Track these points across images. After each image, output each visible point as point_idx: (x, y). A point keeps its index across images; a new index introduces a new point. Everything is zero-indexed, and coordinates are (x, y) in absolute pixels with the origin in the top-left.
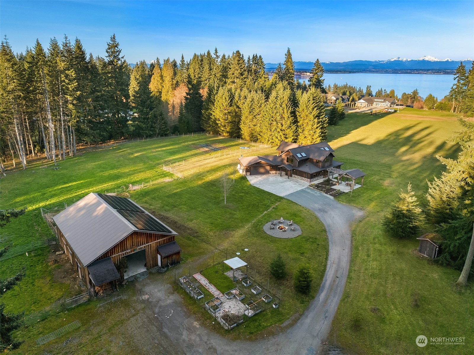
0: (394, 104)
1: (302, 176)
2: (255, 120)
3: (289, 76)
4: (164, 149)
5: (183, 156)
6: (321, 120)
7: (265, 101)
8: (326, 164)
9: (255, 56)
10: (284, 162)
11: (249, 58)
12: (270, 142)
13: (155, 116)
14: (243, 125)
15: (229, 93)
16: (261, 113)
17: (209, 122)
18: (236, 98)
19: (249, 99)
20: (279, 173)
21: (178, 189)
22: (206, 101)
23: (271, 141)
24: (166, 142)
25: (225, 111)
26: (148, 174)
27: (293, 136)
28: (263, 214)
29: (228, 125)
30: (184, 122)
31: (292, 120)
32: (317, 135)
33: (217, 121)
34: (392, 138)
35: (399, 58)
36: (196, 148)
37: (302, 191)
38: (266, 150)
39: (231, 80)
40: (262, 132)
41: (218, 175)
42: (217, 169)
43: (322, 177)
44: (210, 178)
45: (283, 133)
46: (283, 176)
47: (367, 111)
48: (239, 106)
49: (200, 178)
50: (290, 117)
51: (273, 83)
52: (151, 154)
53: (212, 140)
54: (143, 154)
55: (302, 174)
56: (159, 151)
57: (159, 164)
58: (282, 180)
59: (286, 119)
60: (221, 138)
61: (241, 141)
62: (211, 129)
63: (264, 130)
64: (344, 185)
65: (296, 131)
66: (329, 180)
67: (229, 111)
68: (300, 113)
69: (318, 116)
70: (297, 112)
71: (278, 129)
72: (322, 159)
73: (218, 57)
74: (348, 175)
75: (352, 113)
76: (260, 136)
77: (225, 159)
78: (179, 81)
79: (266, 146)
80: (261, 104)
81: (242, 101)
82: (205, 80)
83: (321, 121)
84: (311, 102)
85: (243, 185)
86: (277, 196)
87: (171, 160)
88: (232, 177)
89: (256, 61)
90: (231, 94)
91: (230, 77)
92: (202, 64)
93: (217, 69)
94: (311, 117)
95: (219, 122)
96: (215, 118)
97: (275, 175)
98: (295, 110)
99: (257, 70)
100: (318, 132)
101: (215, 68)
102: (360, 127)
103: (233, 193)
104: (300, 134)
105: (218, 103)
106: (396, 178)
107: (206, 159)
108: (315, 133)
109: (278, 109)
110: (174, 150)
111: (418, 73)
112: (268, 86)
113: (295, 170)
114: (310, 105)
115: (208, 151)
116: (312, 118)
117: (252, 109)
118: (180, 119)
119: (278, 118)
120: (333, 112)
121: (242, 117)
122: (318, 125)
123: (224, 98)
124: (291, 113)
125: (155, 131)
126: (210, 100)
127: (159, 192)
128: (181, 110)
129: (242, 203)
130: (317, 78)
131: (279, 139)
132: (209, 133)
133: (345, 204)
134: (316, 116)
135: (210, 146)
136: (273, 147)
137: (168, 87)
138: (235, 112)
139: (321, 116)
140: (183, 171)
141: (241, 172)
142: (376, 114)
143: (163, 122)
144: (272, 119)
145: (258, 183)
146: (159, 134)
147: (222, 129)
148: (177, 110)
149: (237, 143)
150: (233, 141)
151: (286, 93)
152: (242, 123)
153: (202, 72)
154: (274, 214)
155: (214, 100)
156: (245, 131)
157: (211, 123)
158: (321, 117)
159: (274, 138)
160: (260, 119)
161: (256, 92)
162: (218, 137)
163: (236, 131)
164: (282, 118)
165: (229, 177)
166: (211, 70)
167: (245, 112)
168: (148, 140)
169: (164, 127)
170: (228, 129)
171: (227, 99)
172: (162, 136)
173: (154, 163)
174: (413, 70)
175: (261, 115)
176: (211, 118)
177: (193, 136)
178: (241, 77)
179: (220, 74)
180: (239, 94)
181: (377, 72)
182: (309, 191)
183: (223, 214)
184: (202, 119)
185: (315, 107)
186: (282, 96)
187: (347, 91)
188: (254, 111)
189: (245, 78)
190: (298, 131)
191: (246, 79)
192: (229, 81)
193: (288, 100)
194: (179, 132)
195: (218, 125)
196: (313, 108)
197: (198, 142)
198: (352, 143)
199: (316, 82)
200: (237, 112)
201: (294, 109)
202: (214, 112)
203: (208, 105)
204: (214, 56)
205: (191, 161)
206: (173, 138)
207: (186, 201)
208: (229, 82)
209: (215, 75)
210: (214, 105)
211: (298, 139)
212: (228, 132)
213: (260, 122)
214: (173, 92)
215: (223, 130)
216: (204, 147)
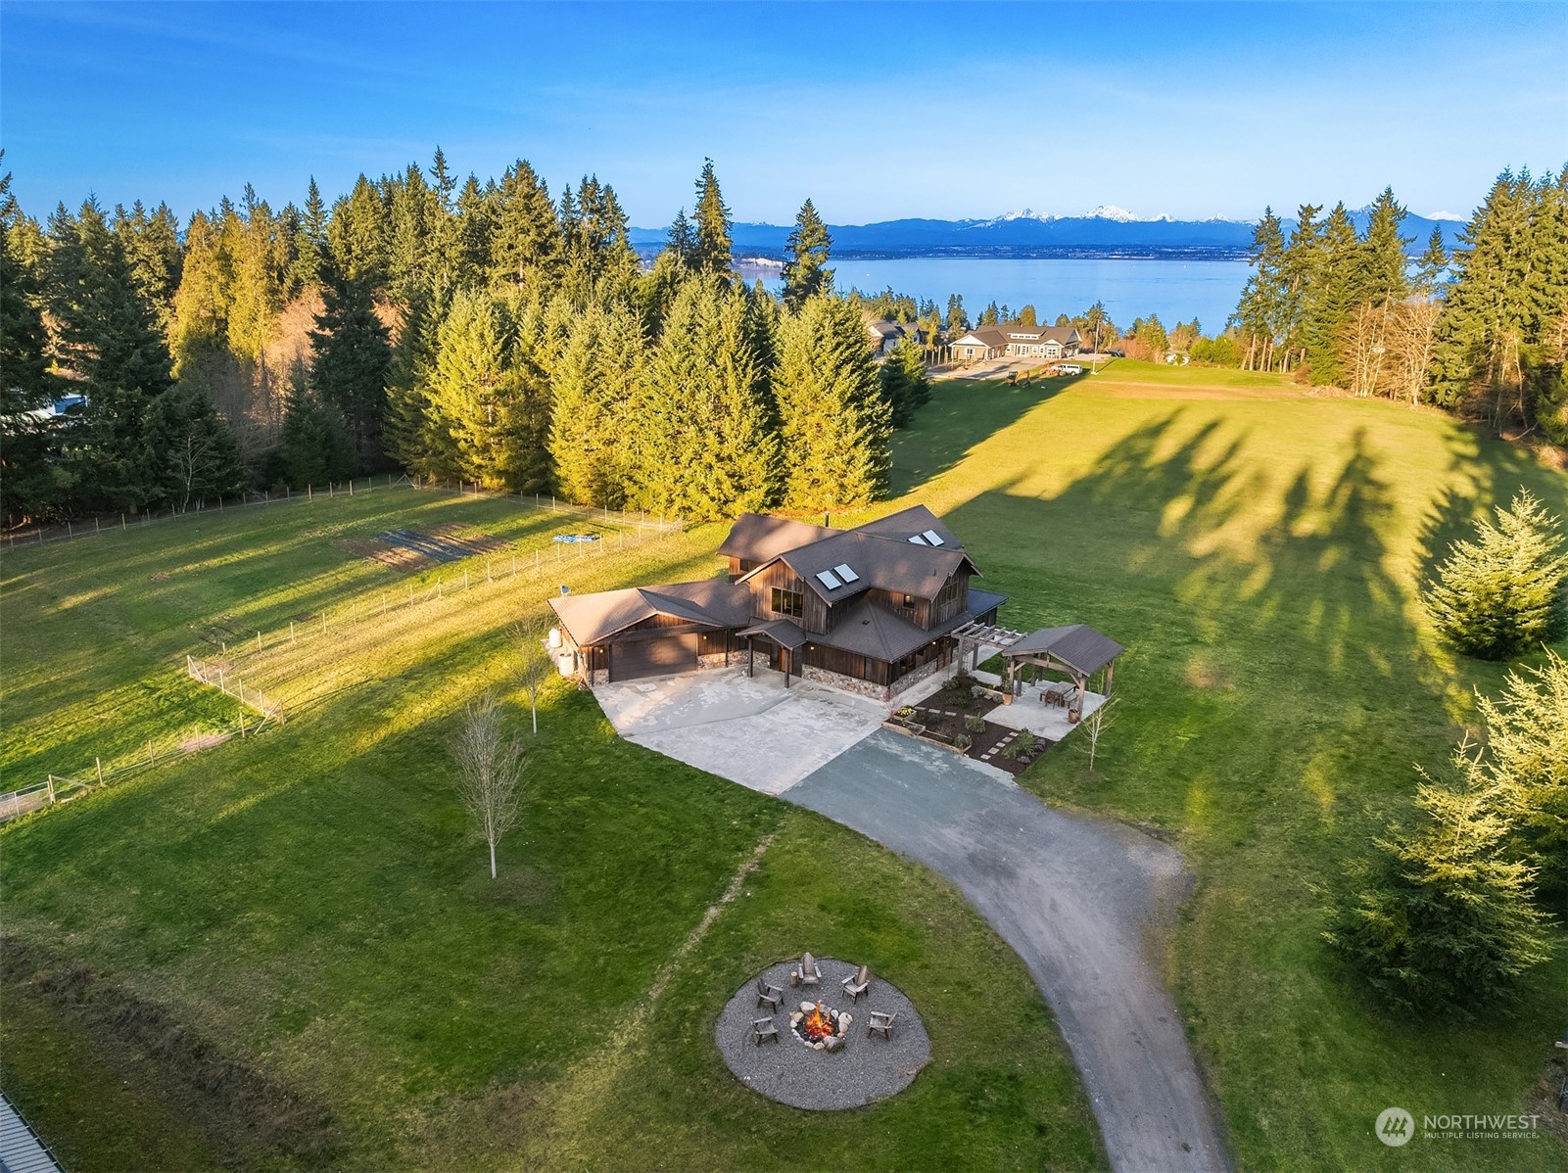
0: (1074, 347)
1: (848, 672)
2: (609, 422)
3: (716, 257)
4: (214, 562)
5: (298, 595)
6: (868, 411)
7: (647, 342)
8: (947, 609)
9: (589, 181)
10: (762, 613)
11: (567, 194)
12: (675, 508)
13: (171, 419)
14: (560, 442)
15: (497, 315)
16: (631, 390)
17: (421, 436)
18: (527, 334)
19: (579, 338)
20: (738, 662)
21: (243, 796)
22: (400, 351)
23: (679, 502)
24: (225, 531)
25: (481, 390)
26: (106, 710)
27: (766, 480)
28: (702, 930)
29: (499, 443)
30: (311, 438)
31: (761, 418)
32: (860, 472)
33: (451, 431)
34: (1120, 469)
35: (1029, 211)
36: (363, 552)
37: (864, 752)
38: (664, 545)
39: (503, 271)
40: (640, 467)
41: (456, 692)
42: (453, 656)
43: (932, 669)
44: (418, 710)
45: (727, 468)
46: (761, 673)
47: (993, 373)
48: (542, 367)
49: (367, 713)
50: (750, 403)
51: (664, 278)
52: (146, 596)
53: (433, 511)
54: (105, 597)
55: (846, 664)
56: (188, 576)
57: (174, 646)
58: (757, 696)
59: (736, 414)
60: (473, 497)
61: (556, 510)
62: (429, 464)
63: (649, 462)
64: (1030, 701)
65: (778, 460)
66: (963, 682)
67: (500, 387)
68: (789, 389)
69: (856, 399)
70: (777, 385)
71: (706, 455)
72: (930, 587)
73: (448, 184)
74: (1052, 659)
75: (947, 382)
76: (635, 482)
77: (489, 599)
78: (304, 278)
79: (661, 526)
80: (630, 356)
81: (550, 346)
82: (403, 273)
83: (869, 417)
84: (829, 343)
85: (582, 742)
86: (754, 796)
87: (236, 622)
88: (523, 696)
89: (593, 202)
90: (506, 317)
91: (500, 259)
92: (388, 215)
93: (448, 231)
94: (833, 401)
95: (461, 434)
96: (442, 417)
97: (724, 669)
98: (768, 374)
99: (601, 236)
100: (864, 459)
101: (438, 224)
102: (993, 430)
103: (534, 795)
104: (795, 472)
105: (452, 356)
106: (1219, 643)
107: (405, 606)
108: (849, 463)
109: (703, 373)
110: (257, 567)
111: (1086, 257)
112: (647, 291)
113: (813, 644)
114: (824, 356)
115: (416, 562)
116: (837, 407)
117: (592, 375)
118: (293, 427)
119: (705, 411)
120: (893, 379)
121: (556, 409)
122: (860, 433)
123: (473, 334)
124: (755, 387)
125: (182, 484)
126: (420, 346)
127: (140, 824)
128: (300, 389)
129: (583, 863)
130: (809, 264)
131: (714, 493)
132: (425, 480)
133: (1075, 808)
134: (852, 399)
135: (425, 538)
136: (691, 527)
137: (251, 301)
138: (526, 393)
139: (868, 396)
140: (284, 681)
141: (569, 669)
142: (1027, 381)
143: (210, 441)
144: (683, 414)
145: (652, 722)
146: (196, 495)
147: (476, 460)
148: (283, 389)
149: (540, 518)
150: (526, 508)
151: (726, 309)
152: (558, 434)
153: (391, 244)
154: (758, 921)
155: (435, 343)
156: (572, 465)
157: (427, 438)
158: (867, 402)
159: (691, 490)
160: (631, 416)
161: (608, 310)
162: (459, 496)
163: (536, 468)
164: (720, 409)
165: (510, 697)
166: (423, 233)
167: (567, 391)
168: (145, 523)
169: (218, 462)
170: (501, 460)
171: (490, 338)
172: (211, 502)
173: (152, 642)
174: (1070, 247)
175: (632, 402)
176: (428, 419)
177: (352, 495)
178: (544, 259)
179: (461, 247)
180: (538, 318)
181: (969, 253)
182: (895, 748)
183: (481, 953)
184: (388, 424)
185: (846, 362)
186: (714, 322)
187: (897, 312)
188: (603, 386)
189: (557, 262)
190: (784, 457)
191: (561, 268)
192: (495, 274)
193: (741, 337)
194: (288, 480)
195: (456, 446)
196: (838, 367)
197: (370, 524)
198: (986, 494)
199: (807, 280)
200: (533, 392)
201: (764, 372)
202: (436, 392)
203: (411, 365)
204: (433, 182)
205: (332, 621)
206: (262, 507)
207: (278, 877)
208: (495, 276)
209: (443, 254)
210: (435, 364)
211: (786, 491)
212: (499, 473)
213: (630, 428)
214: (275, 321)
215: (480, 467)
216: (399, 544)
